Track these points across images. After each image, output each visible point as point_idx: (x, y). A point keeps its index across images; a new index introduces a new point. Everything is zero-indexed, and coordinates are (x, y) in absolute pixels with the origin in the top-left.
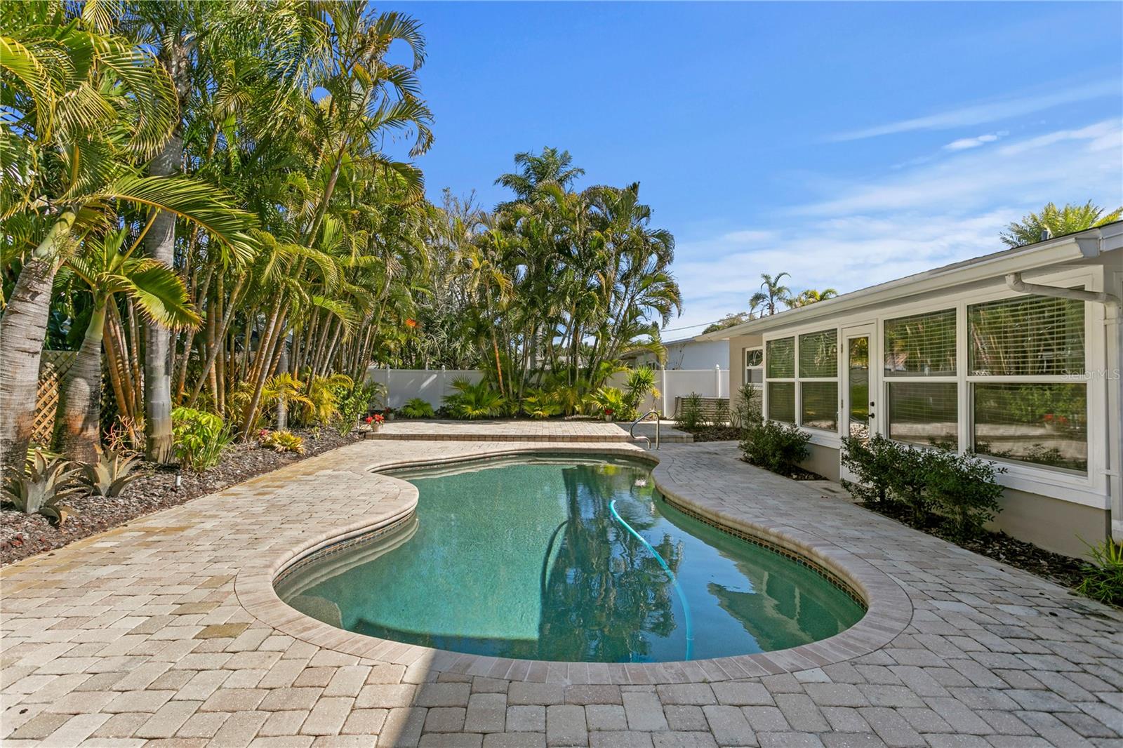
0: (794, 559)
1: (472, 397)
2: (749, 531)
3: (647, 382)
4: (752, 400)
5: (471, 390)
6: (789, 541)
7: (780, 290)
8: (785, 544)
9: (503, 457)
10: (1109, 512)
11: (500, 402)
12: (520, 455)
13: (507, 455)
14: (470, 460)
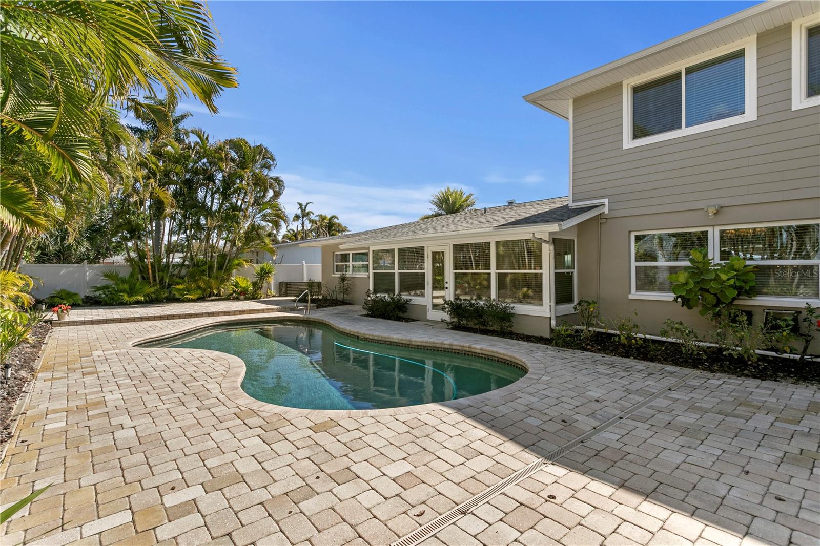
0: (458, 353)
1: (126, 287)
2: (431, 345)
3: (269, 272)
4: (345, 282)
5: (123, 281)
6: (456, 346)
7: (308, 214)
8: (454, 347)
9: (206, 328)
10: (550, 318)
11: (152, 290)
12: (216, 326)
13: (208, 327)
14: (187, 333)
